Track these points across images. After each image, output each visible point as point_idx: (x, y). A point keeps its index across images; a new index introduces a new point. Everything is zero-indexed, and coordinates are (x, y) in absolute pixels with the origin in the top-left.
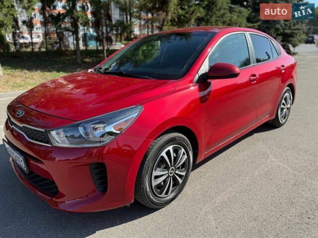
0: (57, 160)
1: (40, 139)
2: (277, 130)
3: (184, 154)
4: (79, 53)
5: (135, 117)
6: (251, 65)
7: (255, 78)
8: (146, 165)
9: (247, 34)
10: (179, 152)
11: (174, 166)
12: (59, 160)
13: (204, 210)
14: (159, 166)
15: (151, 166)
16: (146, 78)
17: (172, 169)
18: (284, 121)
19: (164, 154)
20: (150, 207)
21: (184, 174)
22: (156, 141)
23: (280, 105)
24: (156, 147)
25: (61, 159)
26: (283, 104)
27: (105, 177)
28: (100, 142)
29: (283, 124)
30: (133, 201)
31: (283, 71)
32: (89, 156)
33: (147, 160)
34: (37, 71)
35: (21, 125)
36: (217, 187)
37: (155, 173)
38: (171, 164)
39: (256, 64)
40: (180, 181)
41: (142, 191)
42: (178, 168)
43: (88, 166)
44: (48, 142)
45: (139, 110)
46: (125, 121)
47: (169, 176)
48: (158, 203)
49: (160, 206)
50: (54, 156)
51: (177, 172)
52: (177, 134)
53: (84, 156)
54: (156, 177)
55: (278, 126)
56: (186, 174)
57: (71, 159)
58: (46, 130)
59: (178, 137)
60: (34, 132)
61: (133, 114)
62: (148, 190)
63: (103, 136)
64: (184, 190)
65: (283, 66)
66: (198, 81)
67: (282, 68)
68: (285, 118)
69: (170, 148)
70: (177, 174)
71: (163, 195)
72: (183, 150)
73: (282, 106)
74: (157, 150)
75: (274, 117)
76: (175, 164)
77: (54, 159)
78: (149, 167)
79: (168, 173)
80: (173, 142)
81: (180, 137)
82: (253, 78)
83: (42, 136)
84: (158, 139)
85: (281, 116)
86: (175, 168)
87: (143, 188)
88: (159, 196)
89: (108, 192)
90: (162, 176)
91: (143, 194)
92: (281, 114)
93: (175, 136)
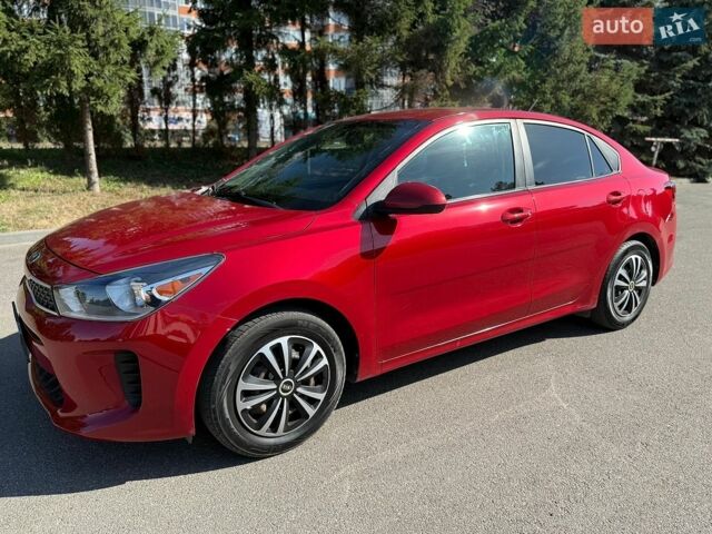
0: (76, 340)
1: (46, 302)
3: (319, 355)
5: (203, 273)
6: (518, 189)
7: (520, 215)
8: (223, 367)
10: (306, 349)
11: (293, 379)
15: (232, 368)
17: (288, 383)
21: (319, 396)
22: (251, 324)
23: (609, 279)
24: (247, 335)
25: (83, 339)
26: (621, 277)
30: (193, 432)
33: (225, 357)
37: (243, 386)
38: (283, 373)
40: (311, 411)
41: (213, 415)
42: (305, 382)
43: (113, 353)
44: (53, 305)
45: (214, 262)
46: (182, 280)
47: (278, 396)
48: (252, 446)
49: (259, 452)
51: (299, 390)
52: (301, 314)
54: (248, 393)
56: (327, 399)
57: (102, 339)
58: (52, 286)
59: (304, 321)
60: (40, 289)
61: (201, 268)
62: (228, 416)
65: (617, 193)
66: (366, 217)
67: (614, 198)
69: (284, 341)
71: (263, 431)
72: (316, 348)
73: (618, 283)
74: (250, 340)
75: (593, 306)
76: (294, 373)
78: (228, 371)
79: (276, 389)
80: (291, 330)
81: (309, 322)
82: (514, 216)
85: (616, 305)
86: (296, 382)
87: (215, 410)
88: (254, 431)
89: (141, 408)
90: (261, 392)
91: (214, 422)
92: (615, 300)
93: (297, 318)
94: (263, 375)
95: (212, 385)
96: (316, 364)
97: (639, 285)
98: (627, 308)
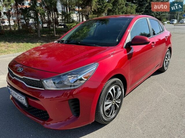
1: (37, 85)
2: (163, 73)
3: (120, 91)
5: (94, 70)
6: (151, 37)
7: (154, 44)
8: (101, 99)
9: (148, 18)
10: (118, 89)
11: (115, 98)
12: (46, 98)
14: (107, 99)
16: (94, 46)
17: (114, 100)
18: (166, 68)
19: (110, 91)
20: (103, 123)
21: (119, 102)
22: (106, 84)
23: (165, 59)
24: (106, 87)
25: (47, 98)
26: (166, 59)
27: (79, 107)
28: (74, 86)
29: (166, 70)
30: (94, 121)
31: (166, 40)
32: (65, 95)
33: (102, 95)
35: (22, 77)
37: (106, 103)
39: (153, 36)
40: (118, 107)
42: (117, 99)
43: (67, 101)
44: (42, 86)
45: (96, 66)
46: (89, 73)
48: (107, 121)
50: (43, 96)
51: (116, 102)
52: (116, 79)
53: (62, 96)
54: (106, 105)
55: (163, 71)
56: (121, 102)
57: (54, 97)
58: (40, 80)
60: (32, 81)
61: (92, 68)
62: (102, 114)
63: (74, 82)
65: (166, 37)
66: (126, 47)
67: (166, 38)
69: (113, 87)
70: (116, 103)
71: (109, 116)
72: (119, 88)
73: (166, 60)
75: (162, 67)
77: (43, 98)
78: (103, 99)
79: (112, 103)
80: (115, 84)
81: (118, 81)
82: (153, 44)
84: (107, 82)
86: (116, 99)
87: (99, 113)
88: (108, 116)
89: (80, 116)
90: (109, 104)
91: (99, 116)
92: (165, 65)
93: (115, 80)
94: (109, 99)
95: (98, 105)
96: (120, 93)
97: (169, 60)
98: (167, 66)
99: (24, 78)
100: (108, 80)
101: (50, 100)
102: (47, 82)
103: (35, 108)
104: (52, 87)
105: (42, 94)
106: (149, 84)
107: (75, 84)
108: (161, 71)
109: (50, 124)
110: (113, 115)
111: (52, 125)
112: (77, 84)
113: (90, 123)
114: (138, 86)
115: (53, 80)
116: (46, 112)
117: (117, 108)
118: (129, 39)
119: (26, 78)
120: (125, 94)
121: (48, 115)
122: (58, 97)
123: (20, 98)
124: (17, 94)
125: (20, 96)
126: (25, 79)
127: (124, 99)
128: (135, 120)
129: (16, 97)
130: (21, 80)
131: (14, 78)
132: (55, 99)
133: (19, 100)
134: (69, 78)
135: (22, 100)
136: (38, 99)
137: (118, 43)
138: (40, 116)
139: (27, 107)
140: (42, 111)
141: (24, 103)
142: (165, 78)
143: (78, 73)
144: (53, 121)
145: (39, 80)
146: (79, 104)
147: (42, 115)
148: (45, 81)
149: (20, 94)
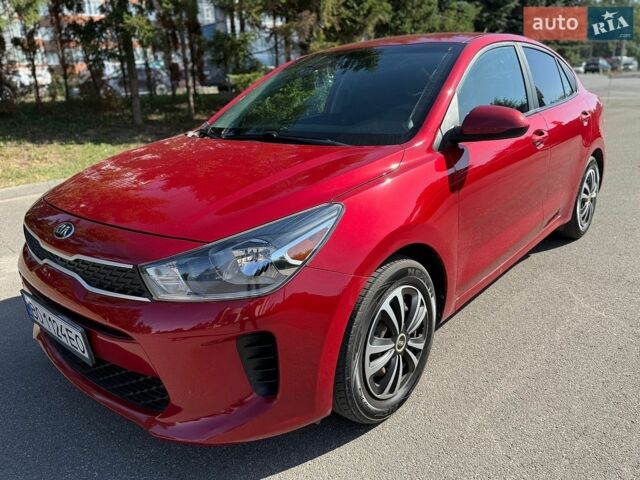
0: (154, 331)
1: (122, 286)
2: (573, 244)
3: (422, 304)
4: (137, 103)
5: (330, 227)
6: (531, 112)
7: (541, 137)
9: (519, 46)
10: (414, 300)
11: (405, 331)
12: (158, 332)
13: (471, 421)
14: (377, 333)
15: (363, 333)
16: (329, 144)
17: (402, 338)
18: (585, 225)
19: (386, 306)
20: (362, 421)
21: (420, 346)
22: (371, 279)
23: (579, 193)
24: (372, 292)
25: (162, 330)
26: (586, 192)
27: (275, 363)
28: (258, 287)
29: (584, 233)
30: (329, 412)
31: (585, 124)
32: (224, 321)
33: (356, 320)
34: (52, 143)
35: (72, 258)
36: (486, 369)
37: (372, 349)
38: (400, 328)
39: (538, 109)
40: (416, 361)
41: (347, 388)
42: (412, 335)
43: (234, 342)
44: (142, 290)
45: (335, 213)
46: (310, 238)
47: (396, 353)
48: (380, 412)
49: (380, 417)
50: (147, 325)
51: (410, 343)
52: (409, 261)
53: (215, 322)
54: (374, 357)
55: (575, 236)
56: (426, 346)
57: (186, 328)
58: (135, 266)
59: (412, 268)
60: (105, 271)
61: (324, 222)
62: (359, 385)
63: (259, 273)
64: (421, 380)
65: (585, 113)
66: (443, 147)
67: (584, 117)
68: (587, 221)
69: (398, 293)
70: (410, 348)
71: (384, 395)
72: (420, 296)
73: (584, 196)
74: (374, 298)
75: (569, 219)
76: (406, 326)
77: (148, 330)
78: (360, 335)
79: (394, 347)
80: (403, 280)
81: (416, 269)
82: (538, 138)
83: (111, 278)
84: (375, 274)
85: (582, 216)
86: (407, 335)
87: (349, 382)
88: (379, 396)
89: (279, 396)
90: (383, 353)
91: (348, 395)
92: (581, 212)
93: (406, 266)
94: (384, 333)
95: (345, 354)
96: (421, 313)
97: (593, 196)
98: (587, 218)
99: (77, 261)
100: (380, 267)
101: (174, 339)
102: (159, 273)
103: (120, 369)
104: (177, 290)
105: (144, 320)
106: (526, 280)
107: (260, 280)
108: (565, 235)
109: (173, 424)
110: (399, 393)
111: (180, 427)
112: (267, 281)
113: (317, 420)
114: (487, 291)
115: (179, 266)
116: (157, 381)
117: (411, 367)
118: (452, 117)
119: (84, 262)
120: (439, 318)
121: (164, 392)
122: (200, 327)
123: (64, 332)
124: (53, 317)
125: (65, 326)
126: (81, 265)
127: (437, 336)
128: (477, 409)
129: (52, 329)
130: (69, 269)
131: (45, 261)
132: (189, 334)
133: (64, 340)
134: (238, 257)
135: (74, 339)
136: (128, 336)
137: (412, 135)
138: (137, 396)
139: (91, 365)
140: (142, 379)
141: (79, 351)
142: (580, 260)
143: (272, 240)
144: (182, 413)
145: (131, 267)
146: (273, 351)
147: (144, 394)
148: (151, 271)
149: (66, 319)
